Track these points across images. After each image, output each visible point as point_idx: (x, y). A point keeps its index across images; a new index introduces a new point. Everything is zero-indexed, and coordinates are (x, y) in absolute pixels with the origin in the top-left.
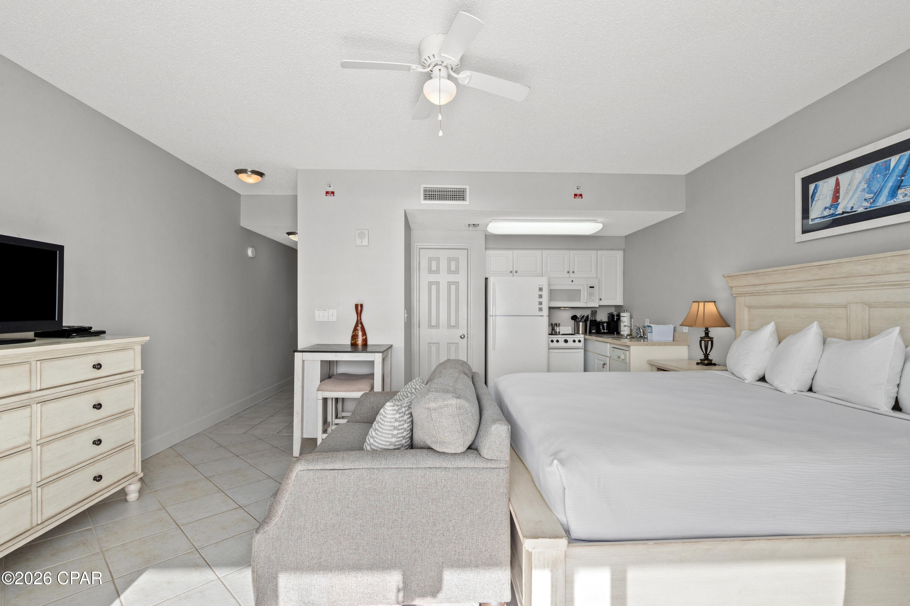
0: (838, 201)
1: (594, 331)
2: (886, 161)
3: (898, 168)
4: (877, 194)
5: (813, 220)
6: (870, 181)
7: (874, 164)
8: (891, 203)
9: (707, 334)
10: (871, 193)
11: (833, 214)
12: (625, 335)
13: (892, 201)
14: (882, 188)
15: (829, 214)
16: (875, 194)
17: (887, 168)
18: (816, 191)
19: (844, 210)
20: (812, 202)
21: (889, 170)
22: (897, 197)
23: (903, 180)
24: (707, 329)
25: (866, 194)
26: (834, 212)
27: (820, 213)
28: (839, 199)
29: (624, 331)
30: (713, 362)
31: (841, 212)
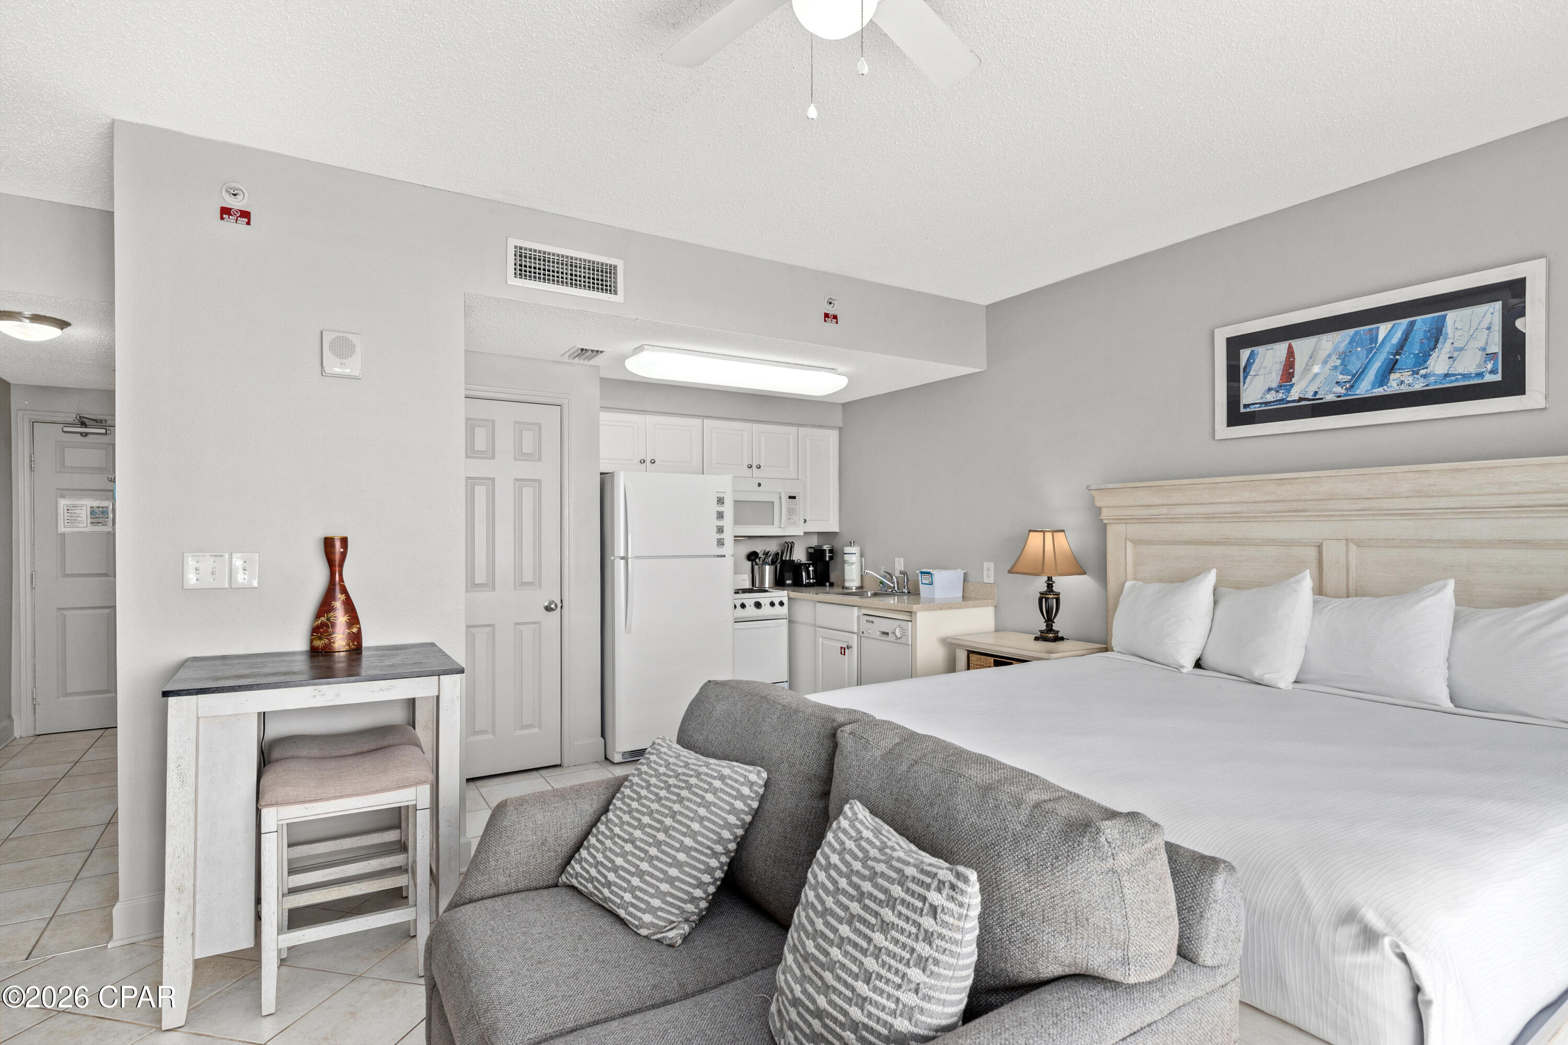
0: (1291, 381)
1: (789, 582)
2: (1371, 330)
3: (1390, 341)
4: (1357, 377)
5: (1246, 406)
6: (1346, 356)
7: (1352, 331)
8: (1379, 391)
9: (1050, 586)
10: (1347, 374)
11: (1282, 400)
12: (854, 588)
13: (1381, 389)
14: (1365, 368)
15: (1275, 399)
16: (1354, 376)
17: (1374, 339)
18: (1251, 361)
19: (1302, 396)
20: (1245, 378)
21: (1376, 342)
22: (1388, 384)
23: (1397, 360)
24: (1050, 579)
25: (1338, 374)
26: (1284, 397)
27: (1259, 397)
28: (1293, 377)
29: (852, 580)
30: (1060, 635)
31: (1297, 398)
